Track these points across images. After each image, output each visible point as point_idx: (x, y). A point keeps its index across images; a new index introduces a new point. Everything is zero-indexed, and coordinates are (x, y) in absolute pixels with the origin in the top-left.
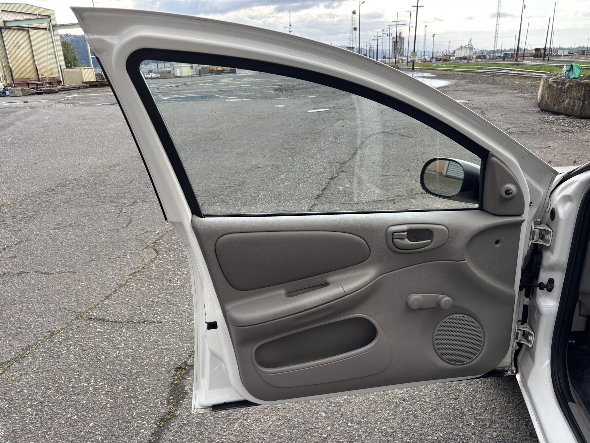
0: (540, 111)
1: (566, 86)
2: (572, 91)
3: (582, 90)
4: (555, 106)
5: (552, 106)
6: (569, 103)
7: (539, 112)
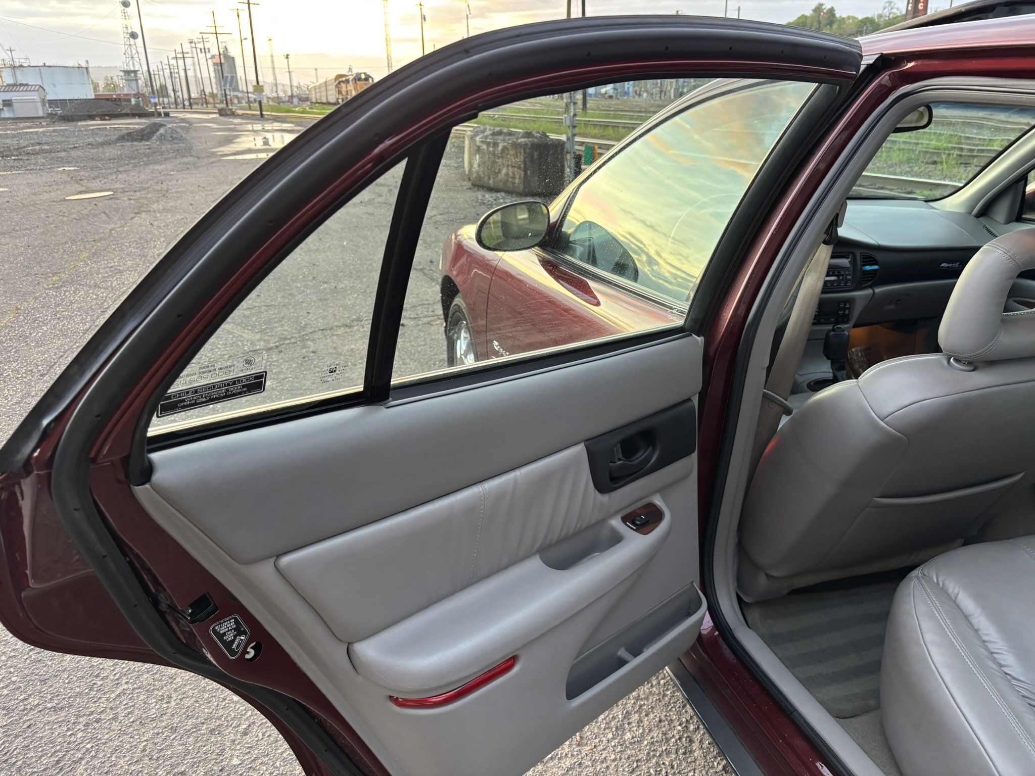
0: (472, 187)
1: (500, 148)
2: (509, 156)
3: (520, 153)
4: (489, 178)
5: (486, 178)
6: (507, 174)
7: (470, 189)
